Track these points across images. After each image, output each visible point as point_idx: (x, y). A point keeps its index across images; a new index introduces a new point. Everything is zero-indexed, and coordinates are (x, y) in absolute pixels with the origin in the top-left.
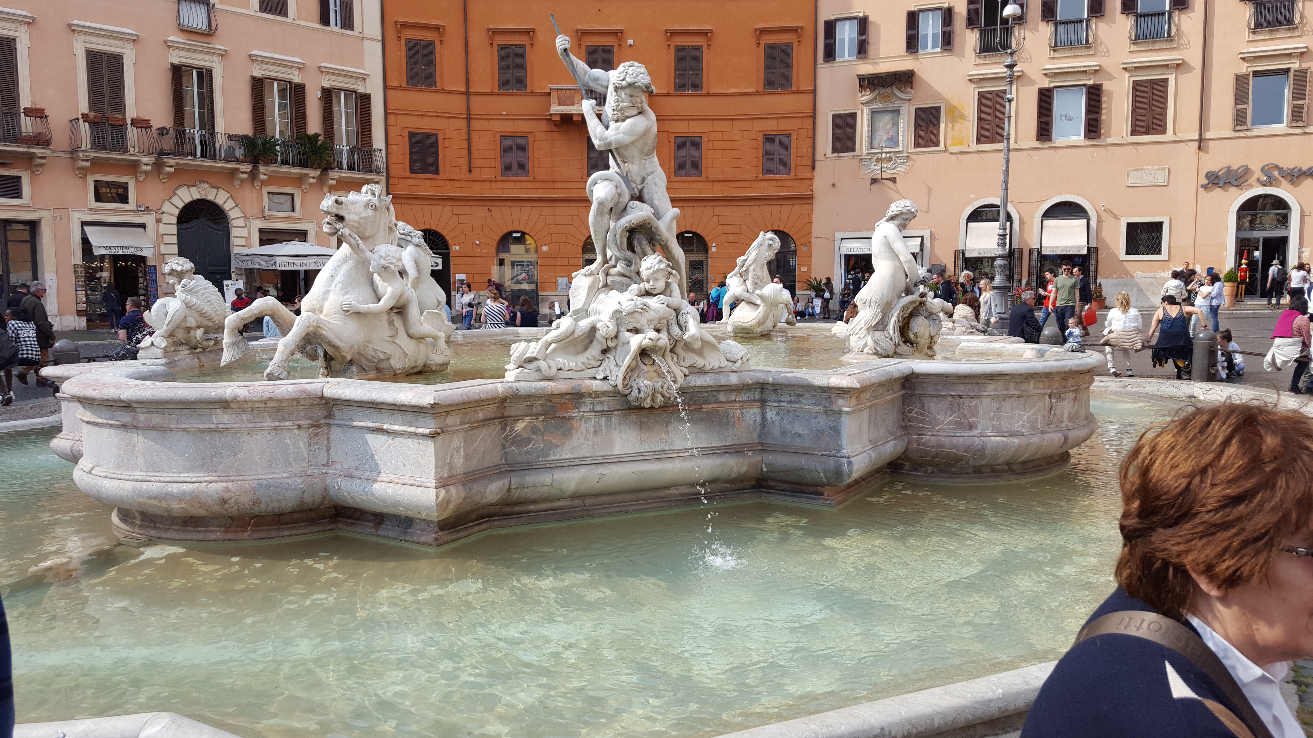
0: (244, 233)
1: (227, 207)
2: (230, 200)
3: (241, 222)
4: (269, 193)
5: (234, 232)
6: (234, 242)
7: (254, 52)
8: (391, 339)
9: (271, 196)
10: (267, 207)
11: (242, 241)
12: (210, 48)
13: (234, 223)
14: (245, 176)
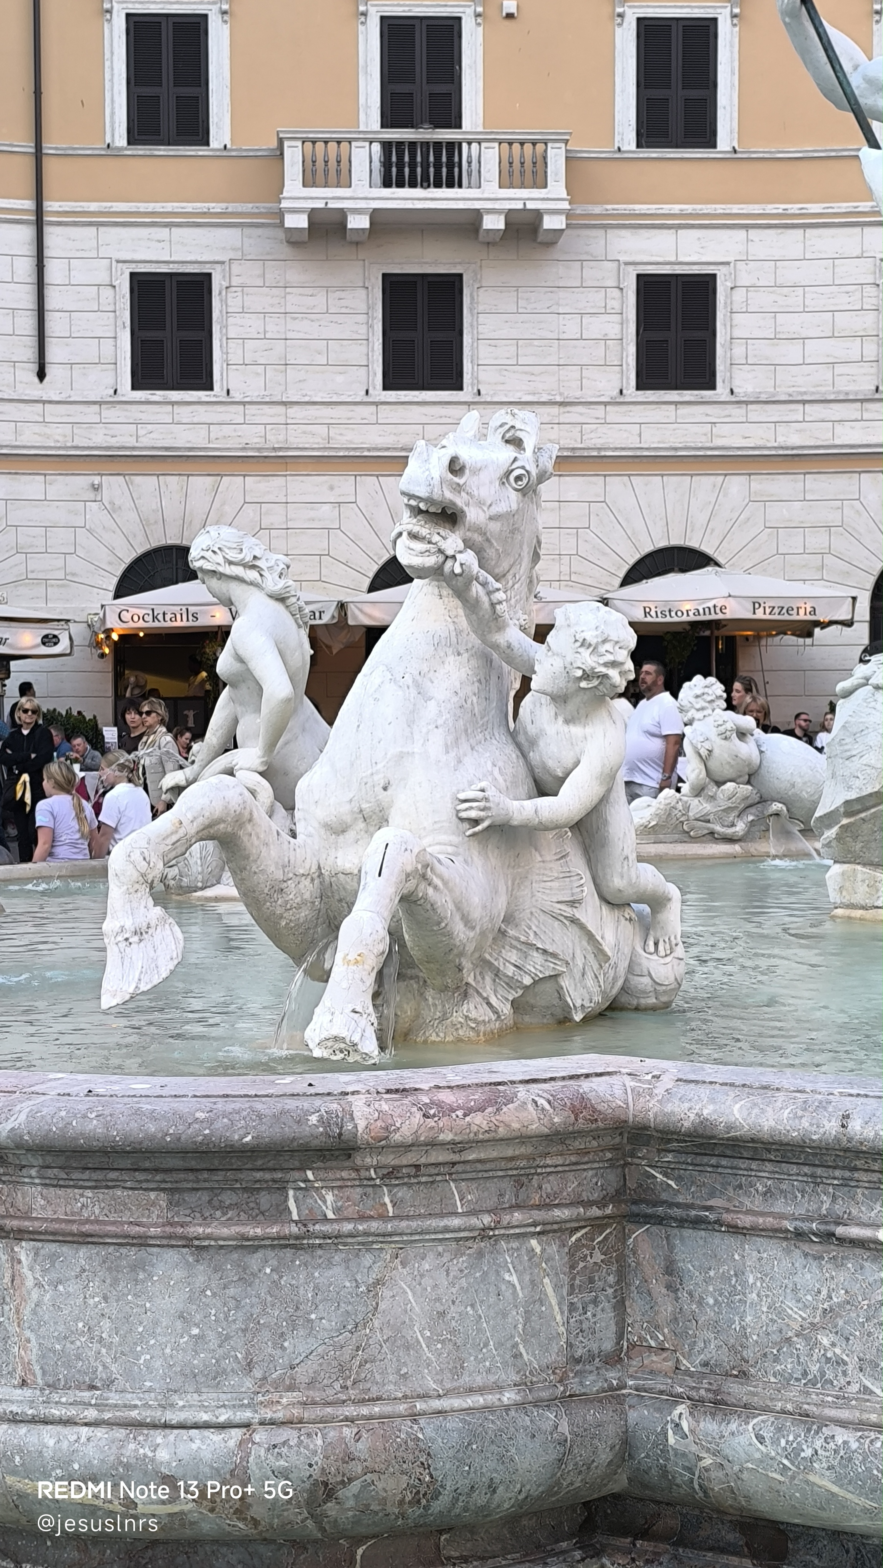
8: (568, 911)
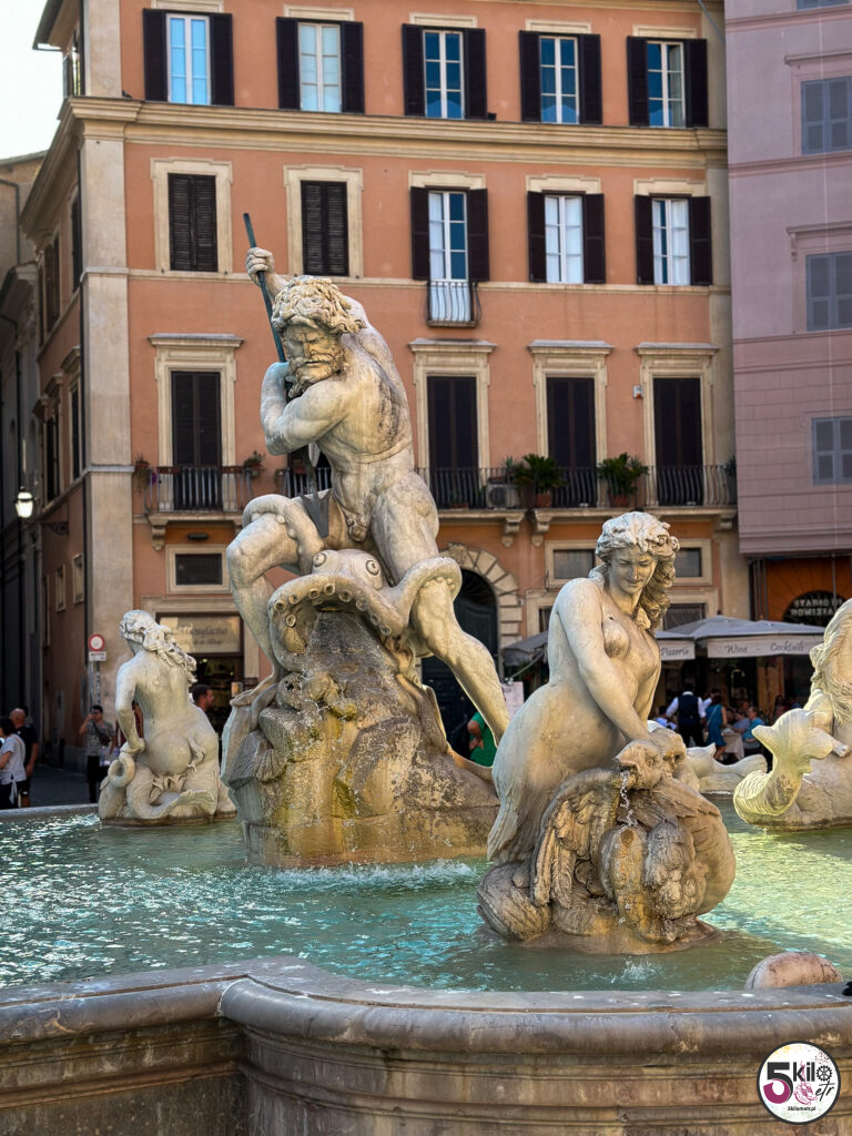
0: (516, 615)
1: (492, 577)
2: (496, 566)
3: (512, 600)
4: (555, 551)
5: (504, 614)
6: (504, 629)
7: (537, 342)
9: (557, 555)
10: (551, 573)
11: (514, 629)
12: (471, 347)
13: (503, 601)
14: (516, 529)
